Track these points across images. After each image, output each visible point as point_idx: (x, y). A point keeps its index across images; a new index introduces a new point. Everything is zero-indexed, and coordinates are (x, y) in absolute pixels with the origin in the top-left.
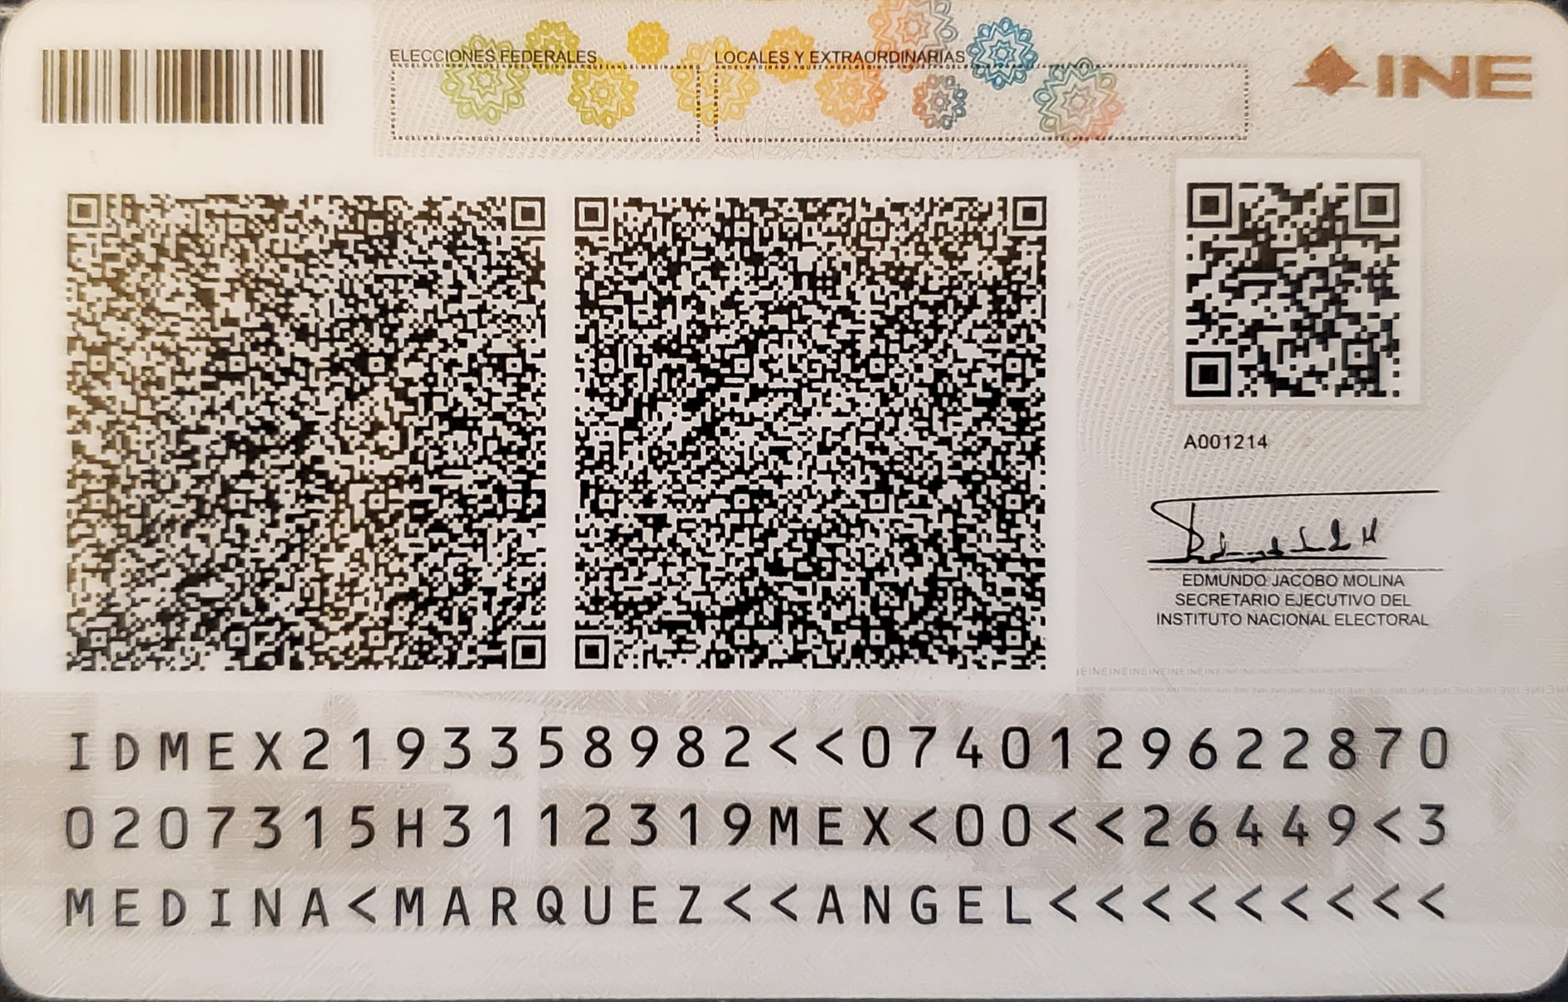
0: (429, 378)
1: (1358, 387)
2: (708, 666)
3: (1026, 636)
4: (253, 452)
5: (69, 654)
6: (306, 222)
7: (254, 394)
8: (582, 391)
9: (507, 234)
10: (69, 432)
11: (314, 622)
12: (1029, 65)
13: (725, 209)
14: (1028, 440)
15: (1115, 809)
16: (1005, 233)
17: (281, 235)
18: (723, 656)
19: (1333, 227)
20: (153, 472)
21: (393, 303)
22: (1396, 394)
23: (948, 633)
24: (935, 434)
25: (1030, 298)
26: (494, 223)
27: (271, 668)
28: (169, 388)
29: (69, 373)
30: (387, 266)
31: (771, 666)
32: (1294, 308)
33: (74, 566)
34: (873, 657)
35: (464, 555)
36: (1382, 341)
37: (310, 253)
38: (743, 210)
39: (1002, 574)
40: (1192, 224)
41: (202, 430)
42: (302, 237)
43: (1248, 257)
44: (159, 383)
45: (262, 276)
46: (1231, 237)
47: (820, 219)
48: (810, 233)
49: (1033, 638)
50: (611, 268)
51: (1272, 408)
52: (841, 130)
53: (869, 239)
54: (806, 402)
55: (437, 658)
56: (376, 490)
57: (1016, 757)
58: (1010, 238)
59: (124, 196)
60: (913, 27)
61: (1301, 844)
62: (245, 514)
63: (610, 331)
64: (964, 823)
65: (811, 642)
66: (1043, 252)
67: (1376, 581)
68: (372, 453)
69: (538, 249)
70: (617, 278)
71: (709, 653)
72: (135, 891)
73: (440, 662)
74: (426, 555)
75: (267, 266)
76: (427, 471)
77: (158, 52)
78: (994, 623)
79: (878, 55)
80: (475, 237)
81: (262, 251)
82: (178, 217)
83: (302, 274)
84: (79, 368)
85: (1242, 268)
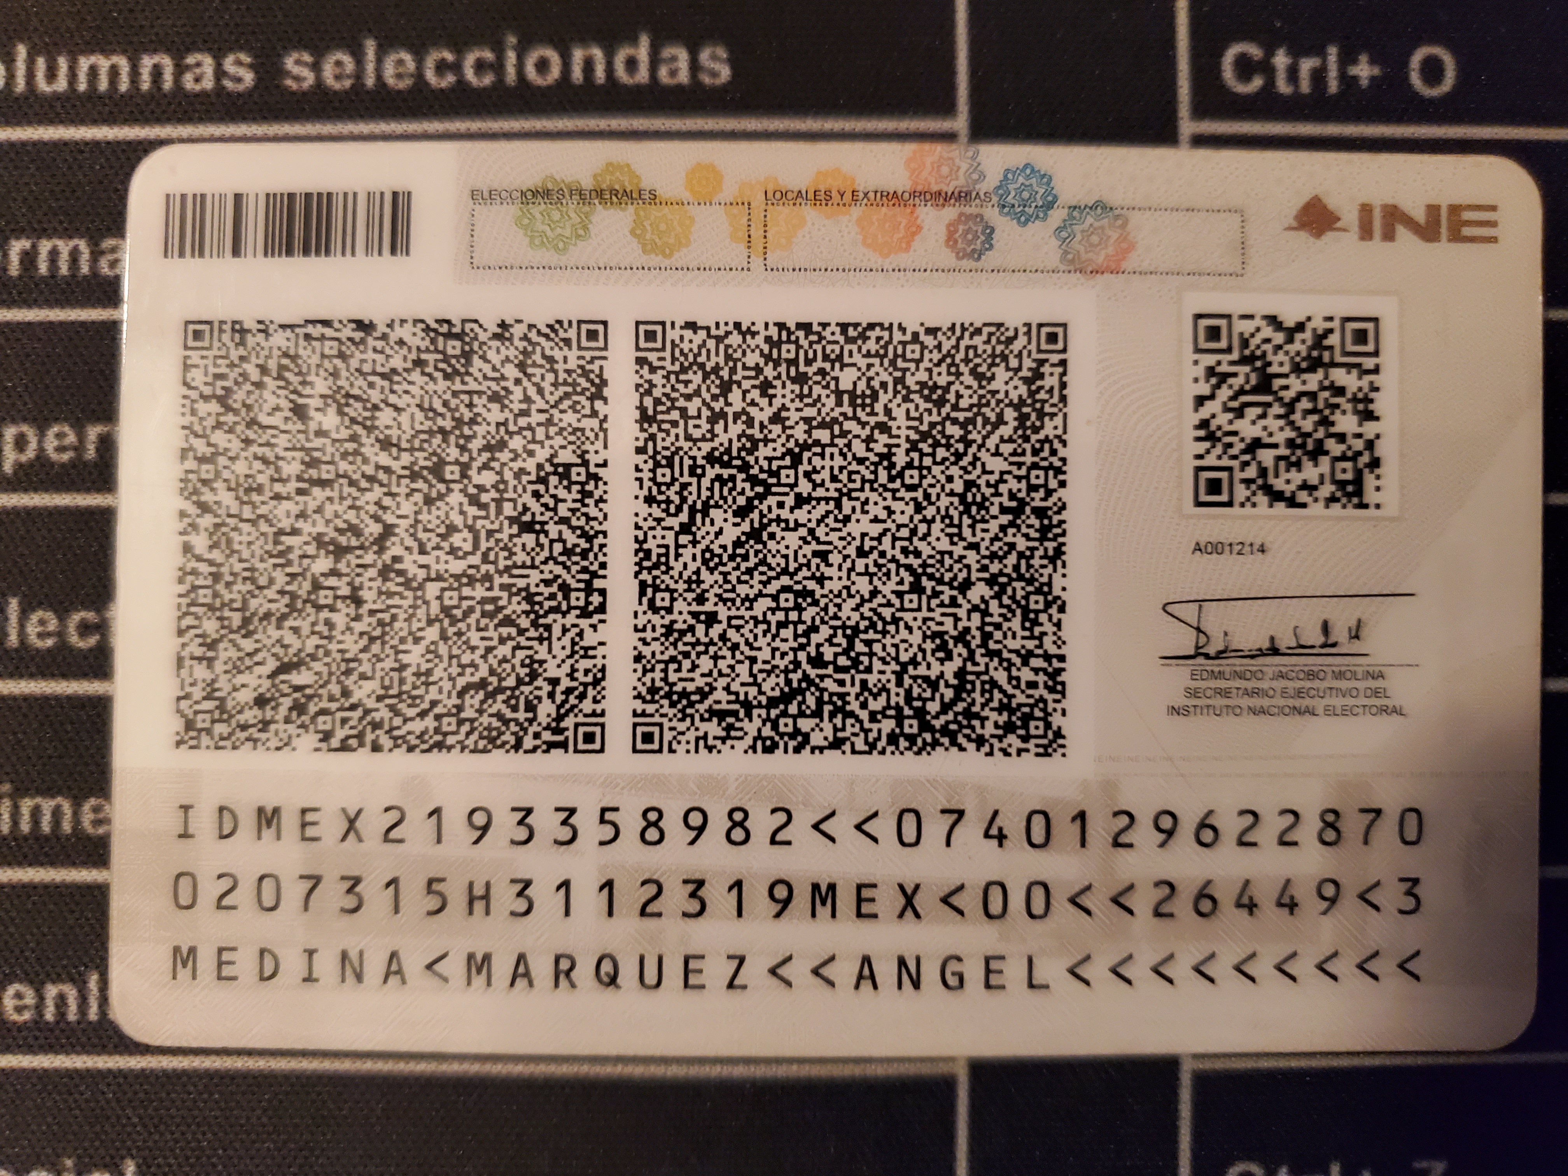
0: (500, 485)
1: (1344, 500)
2: (755, 752)
3: (1048, 725)
4: (340, 551)
5: (178, 733)
6: (392, 343)
7: (342, 498)
8: (641, 499)
9: (573, 355)
10: (181, 533)
11: (392, 708)
12: (1049, 206)
13: (773, 332)
14: (1051, 545)
15: (1127, 884)
16: (1029, 355)
17: (370, 355)
18: (768, 743)
19: (1320, 357)
20: (252, 570)
21: (467, 415)
22: (1378, 506)
23: (976, 723)
24: (964, 539)
25: (1053, 415)
26: (561, 344)
27: (354, 750)
28: (268, 494)
29: (181, 480)
30: (463, 383)
31: (813, 752)
32: (1288, 428)
33: (183, 654)
34: (907, 744)
35: (530, 648)
36: (1365, 459)
37: (394, 371)
38: (789, 333)
39: (1025, 669)
40: (1198, 350)
41: (295, 532)
42: (388, 357)
43: (1247, 382)
44: (259, 489)
45: (352, 392)
46: (1232, 363)
47: (860, 342)
48: (851, 354)
49: (1055, 728)
50: (669, 386)
51: (1270, 518)
52: (880, 261)
53: (905, 360)
54: (846, 510)
55: (504, 743)
56: (451, 588)
57: (1038, 836)
58: (1034, 360)
59: (234, 322)
60: (945, 170)
61: (1292, 913)
62: (332, 609)
63: (667, 444)
64: (991, 898)
65: (849, 730)
66: (1064, 374)
67: (1359, 676)
68: (448, 553)
69: (601, 367)
70: (674, 395)
71: (755, 739)
72: (233, 949)
73: (508, 747)
74: (494, 648)
75: (357, 383)
76: (498, 571)
77: (268, 195)
78: (1019, 714)
79: (914, 194)
80: (544, 356)
81: (352, 370)
82: (279, 339)
83: (387, 391)
84: (191, 476)
85: (1242, 392)
